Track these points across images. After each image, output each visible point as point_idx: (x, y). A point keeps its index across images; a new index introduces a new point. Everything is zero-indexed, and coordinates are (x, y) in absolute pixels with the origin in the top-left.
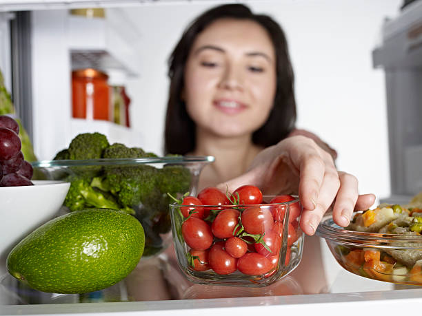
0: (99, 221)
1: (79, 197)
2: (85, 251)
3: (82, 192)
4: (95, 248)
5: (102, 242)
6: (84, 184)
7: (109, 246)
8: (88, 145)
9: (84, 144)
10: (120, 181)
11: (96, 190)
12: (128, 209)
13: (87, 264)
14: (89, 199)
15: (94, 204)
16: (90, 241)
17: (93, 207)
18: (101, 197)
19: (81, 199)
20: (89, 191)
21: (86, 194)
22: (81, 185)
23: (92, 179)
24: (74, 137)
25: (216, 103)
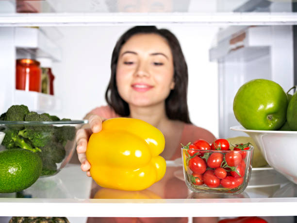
0: (17, 156)
1: (11, 141)
2: (9, 171)
3: (13, 138)
4: (14, 169)
5: (18, 167)
6: (14, 134)
7: (23, 169)
8: (17, 112)
9: (15, 112)
10: (33, 133)
11: (21, 137)
12: (37, 149)
13: (10, 178)
14: (17, 142)
15: (19, 145)
16: (12, 166)
17: (18, 147)
18: (23, 142)
19: (12, 142)
20: (17, 138)
21: (15, 139)
22: (12, 134)
23: (19, 131)
24: (9, 107)
25: (133, 86)
